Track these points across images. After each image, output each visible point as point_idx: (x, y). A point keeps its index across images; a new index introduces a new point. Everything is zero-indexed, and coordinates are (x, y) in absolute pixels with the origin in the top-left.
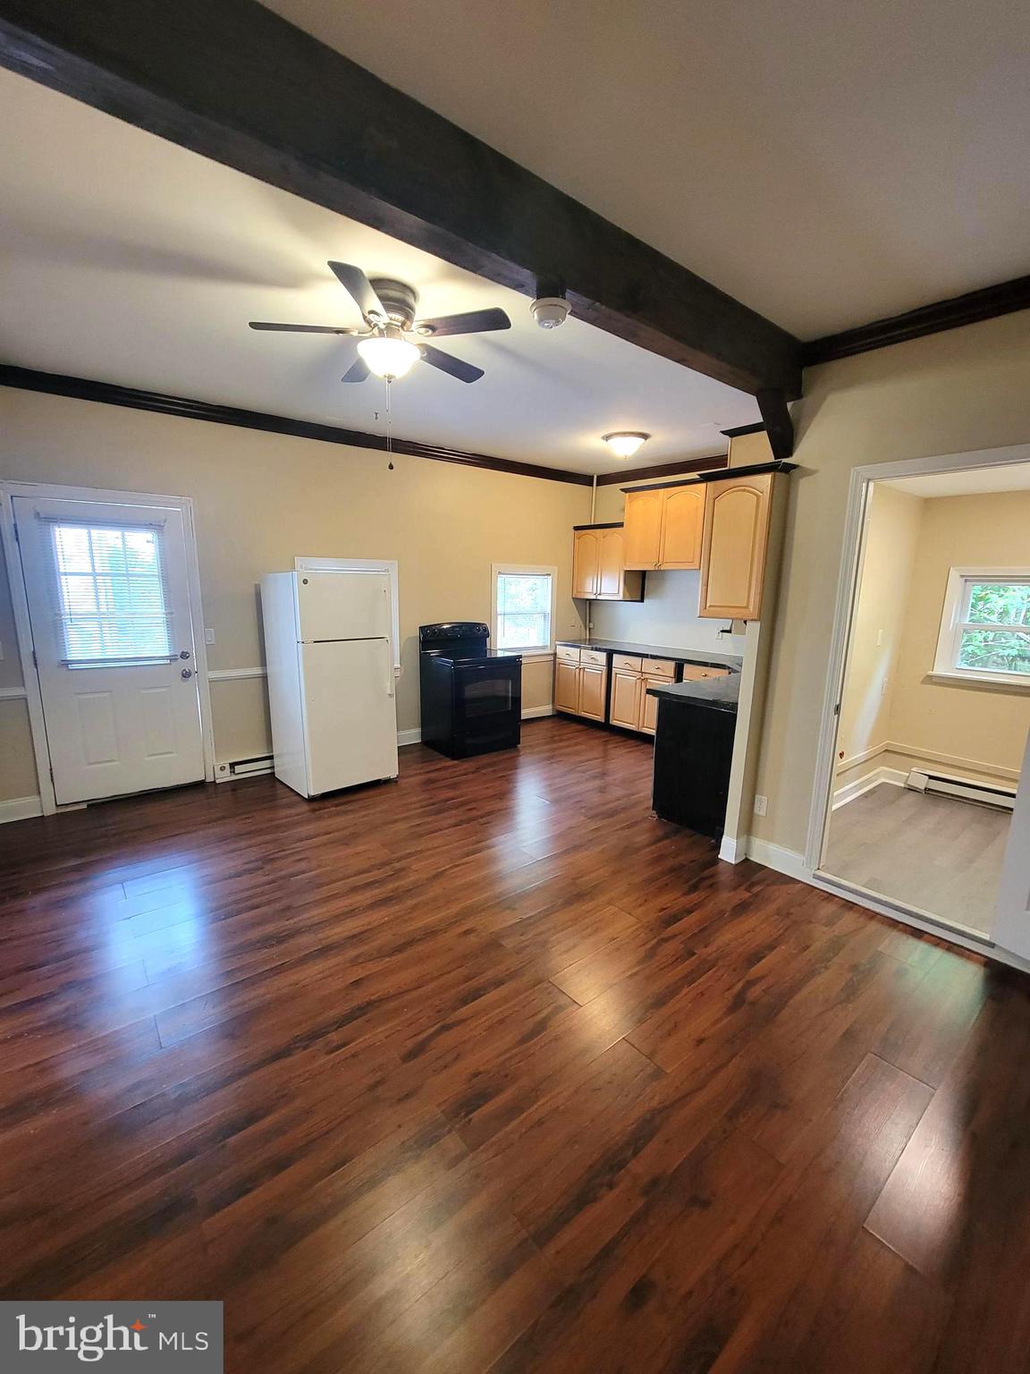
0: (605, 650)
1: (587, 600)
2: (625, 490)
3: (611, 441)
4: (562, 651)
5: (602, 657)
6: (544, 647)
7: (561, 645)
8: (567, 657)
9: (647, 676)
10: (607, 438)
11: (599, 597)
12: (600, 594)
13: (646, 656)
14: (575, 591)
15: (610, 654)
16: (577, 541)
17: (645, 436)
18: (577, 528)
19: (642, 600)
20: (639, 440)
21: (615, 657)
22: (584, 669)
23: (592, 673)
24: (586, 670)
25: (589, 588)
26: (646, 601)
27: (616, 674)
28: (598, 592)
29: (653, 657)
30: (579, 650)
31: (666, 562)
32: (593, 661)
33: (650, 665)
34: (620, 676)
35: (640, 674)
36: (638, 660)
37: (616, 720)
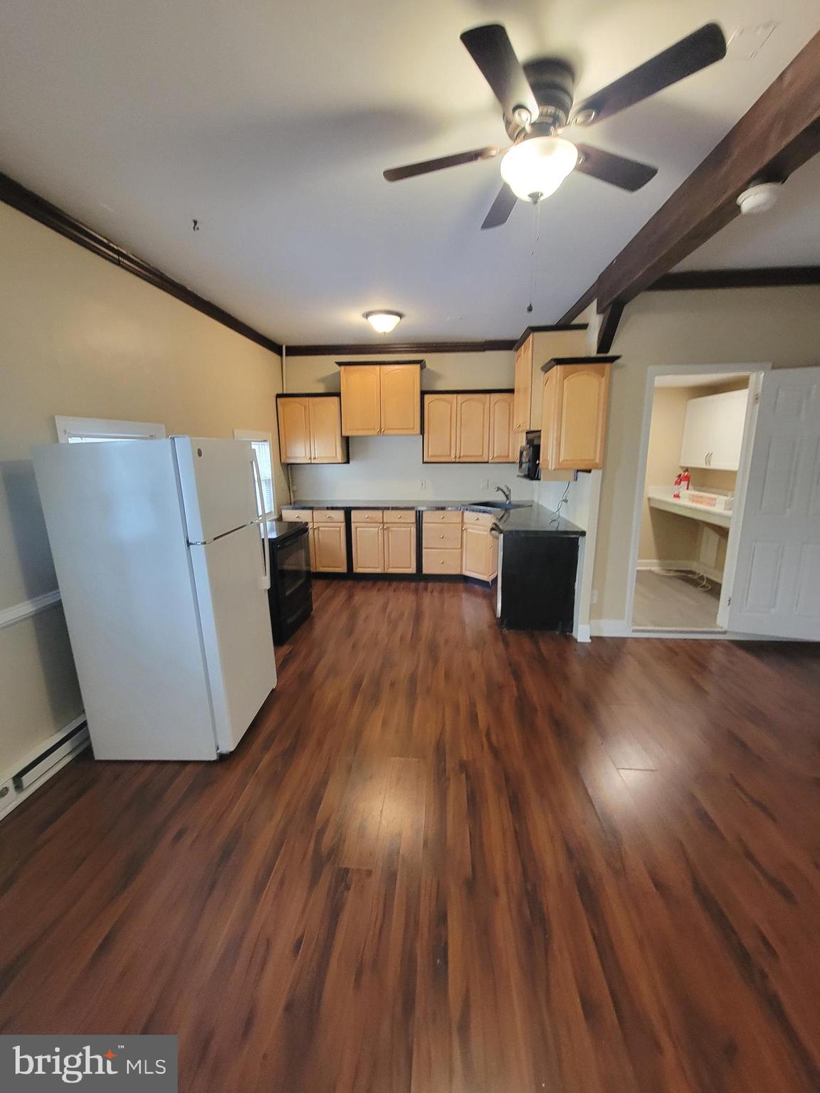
0: (342, 508)
1: (288, 464)
2: (340, 364)
3: (371, 318)
4: (289, 515)
5: (340, 516)
7: (287, 509)
8: (297, 519)
9: (388, 525)
10: (367, 315)
12: (315, 458)
13: (388, 508)
14: (282, 457)
15: (348, 511)
16: (279, 408)
17: (400, 315)
18: (279, 396)
19: (348, 462)
20: (397, 319)
21: (353, 513)
22: (318, 528)
23: (328, 531)
24: (321, 529)
25: (299, 453)
26: (351, 462)
27: (356, 528)
28: (313, 456)
29: (394, 509)
30: (311, 511)
31: (388, 429)
32: (329, 520)
33: (390, 516)
34: (361, 529)
35: (382, 525)
36: (379, 513)
37: (361, 567)
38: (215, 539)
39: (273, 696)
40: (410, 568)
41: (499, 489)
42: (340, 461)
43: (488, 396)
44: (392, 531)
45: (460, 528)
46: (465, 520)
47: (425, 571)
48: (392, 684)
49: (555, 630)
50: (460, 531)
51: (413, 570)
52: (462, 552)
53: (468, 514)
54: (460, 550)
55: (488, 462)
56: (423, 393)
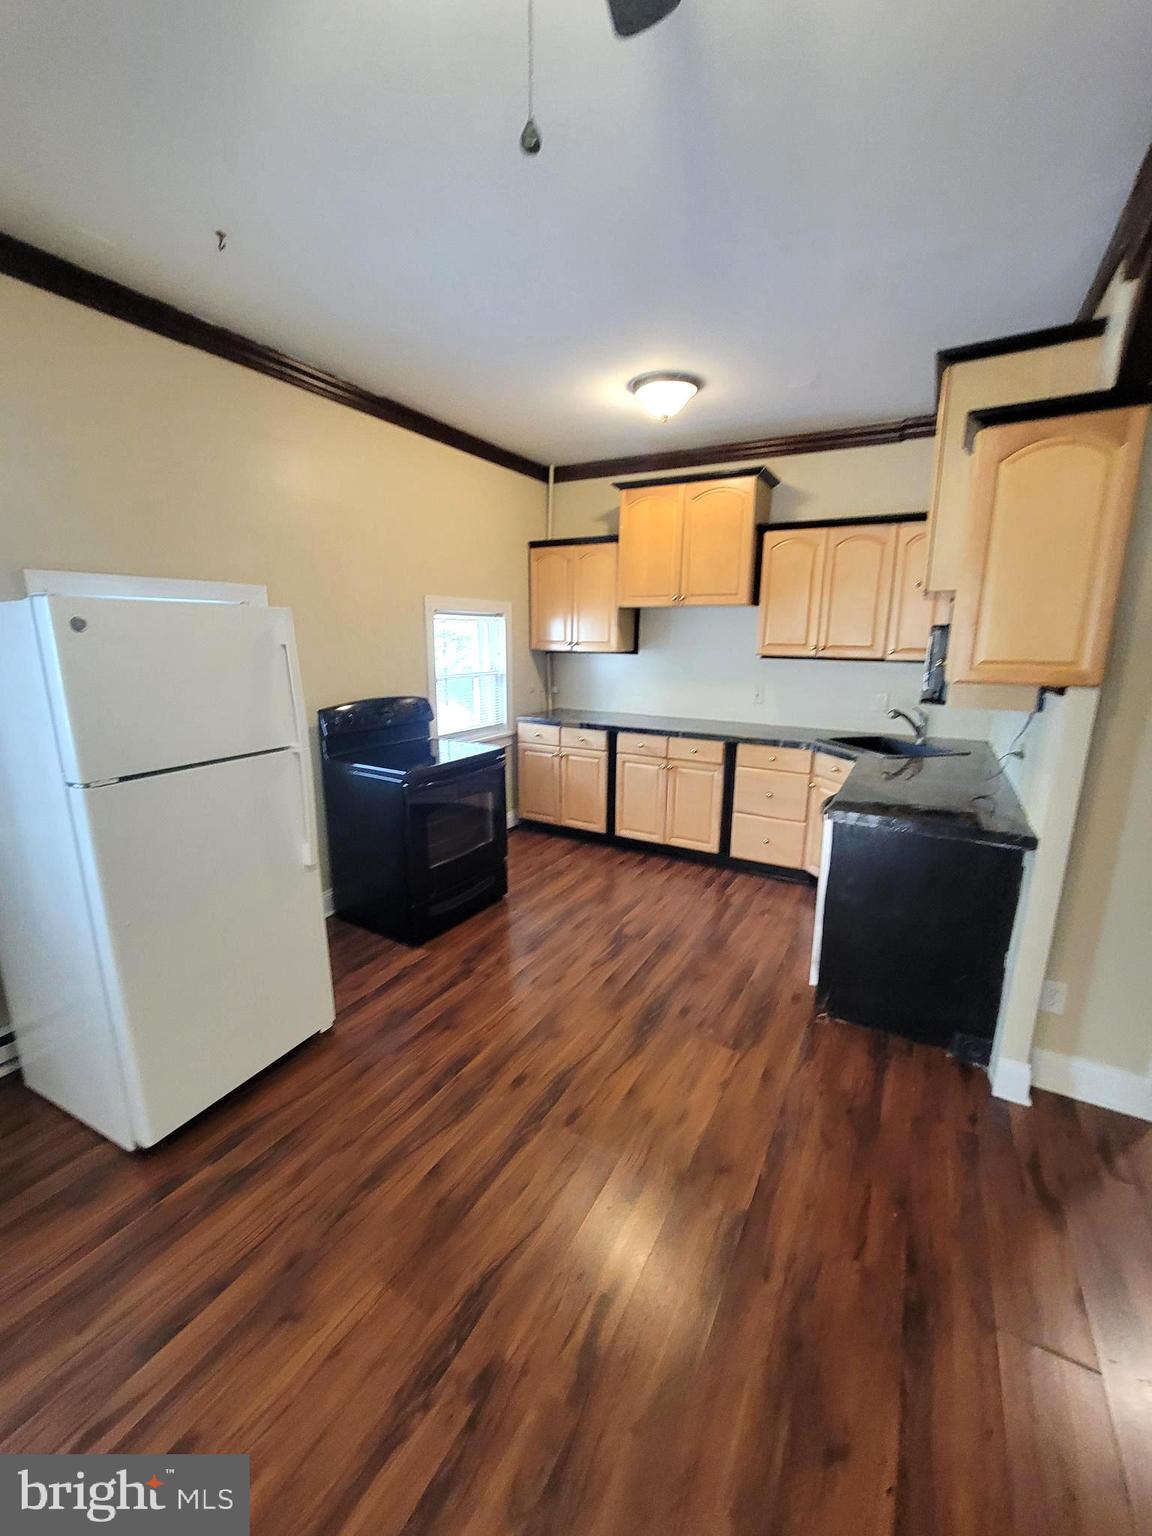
0: (604, 728)
1: (548, 652)
2: (622, 486)
3: (643, 389)
4: (529, 731)
5: (600, 739)
6: (498, 727)
7: (527, 722)
8: (538, 740)
9: (676, 763)
10: (635, 385)
11: (576, 648)
12: (577, 644)
13: (676, 734)
14: (534, 641)
15: (612, 733)
16: (534, 564)
17: (697, 382)
18: (534, 545)
19: (635, 651)
20: (689, 389)
21: (621, 737)
22: (567, 755)
23: (581, 762)
24: (571, 758)
25: (558, 635)
26: (641, 652)
27: (624, 762)
28: (575, 641)
29: (686, 735)
30: (557, 728)
31: (692, 595)
32: (582, 745)
33: (681, 748)
34: (631, 765)
35: (665, 761)
36: (661, 741)
37: (626, 829)
38: (122, 779)
39: (313, 1046)
40: (707, 842)
41: (897, 714)
42: (614, 649)
43: (893, 528)
44: (681, 773)
45: (807, 782)
46: (818, 770)
47: (737, 851)
48: (518, 1081)
49: (945, 1046)
50: (806, 789)
51: (712, 846)
52: (806, 827)
53: (823, 759)
54: (804, 824)
55: (882, 660)
56: (761, 529)
